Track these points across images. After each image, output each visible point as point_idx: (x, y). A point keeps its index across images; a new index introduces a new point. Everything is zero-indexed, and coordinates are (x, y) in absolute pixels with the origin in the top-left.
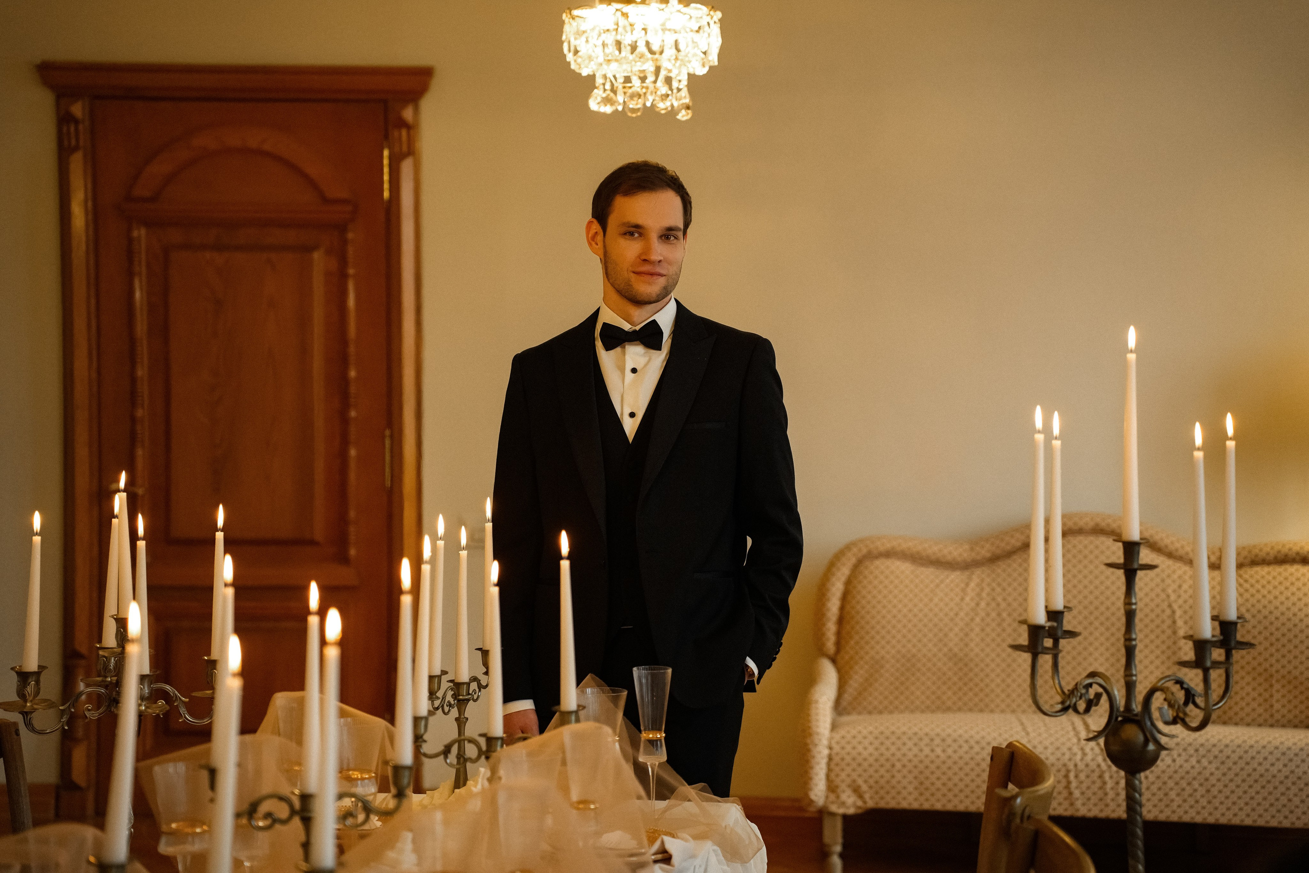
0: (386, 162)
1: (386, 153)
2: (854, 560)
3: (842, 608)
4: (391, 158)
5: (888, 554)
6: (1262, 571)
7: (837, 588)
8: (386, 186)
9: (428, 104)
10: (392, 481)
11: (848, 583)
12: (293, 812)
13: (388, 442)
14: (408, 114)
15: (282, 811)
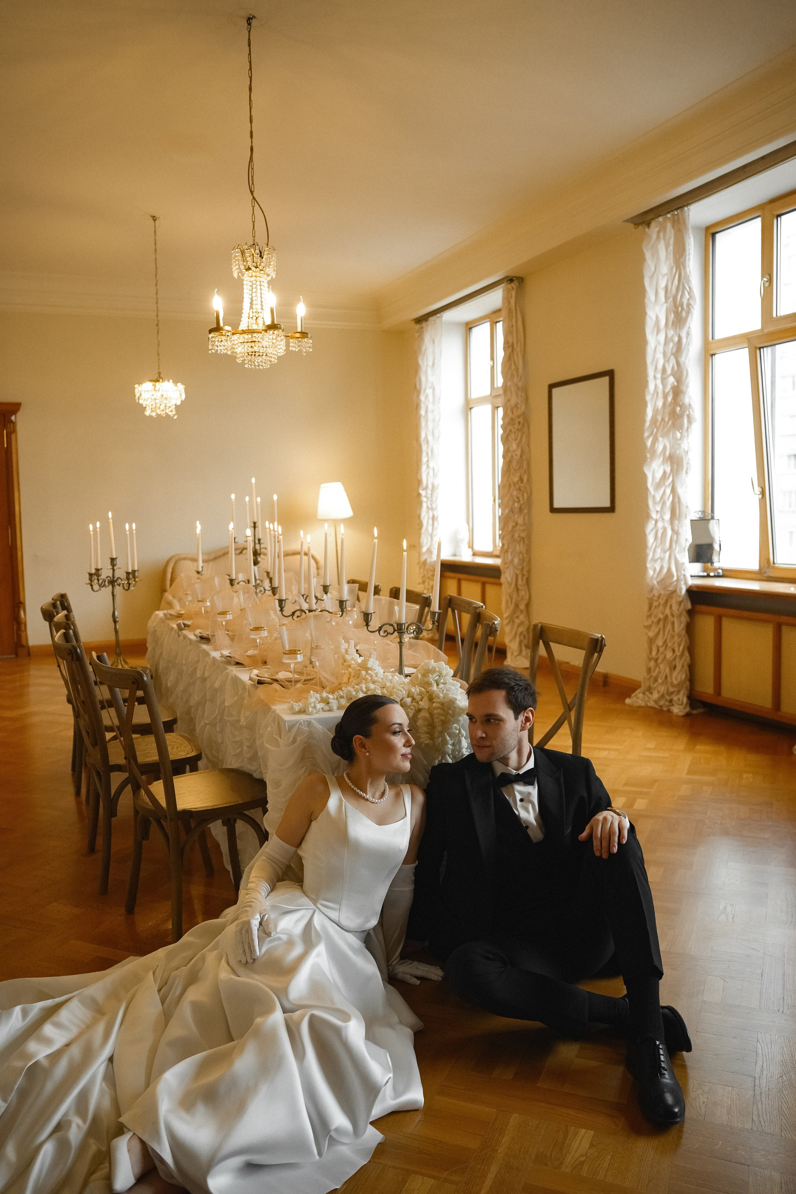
0: (5, 434)
1: (5, 432)
2: (174, 562)
3: (172, 576)
4: (6, 433)
5: (185, 559)
6: (290, 558)
7: (170, 570)
8: (5, 443)
9: (19, 414)
10: (12, 542)
11: (173, 568)
12: (395, 630)
13: (10, 530)
14: (13, 418)
15: (391, 629)
